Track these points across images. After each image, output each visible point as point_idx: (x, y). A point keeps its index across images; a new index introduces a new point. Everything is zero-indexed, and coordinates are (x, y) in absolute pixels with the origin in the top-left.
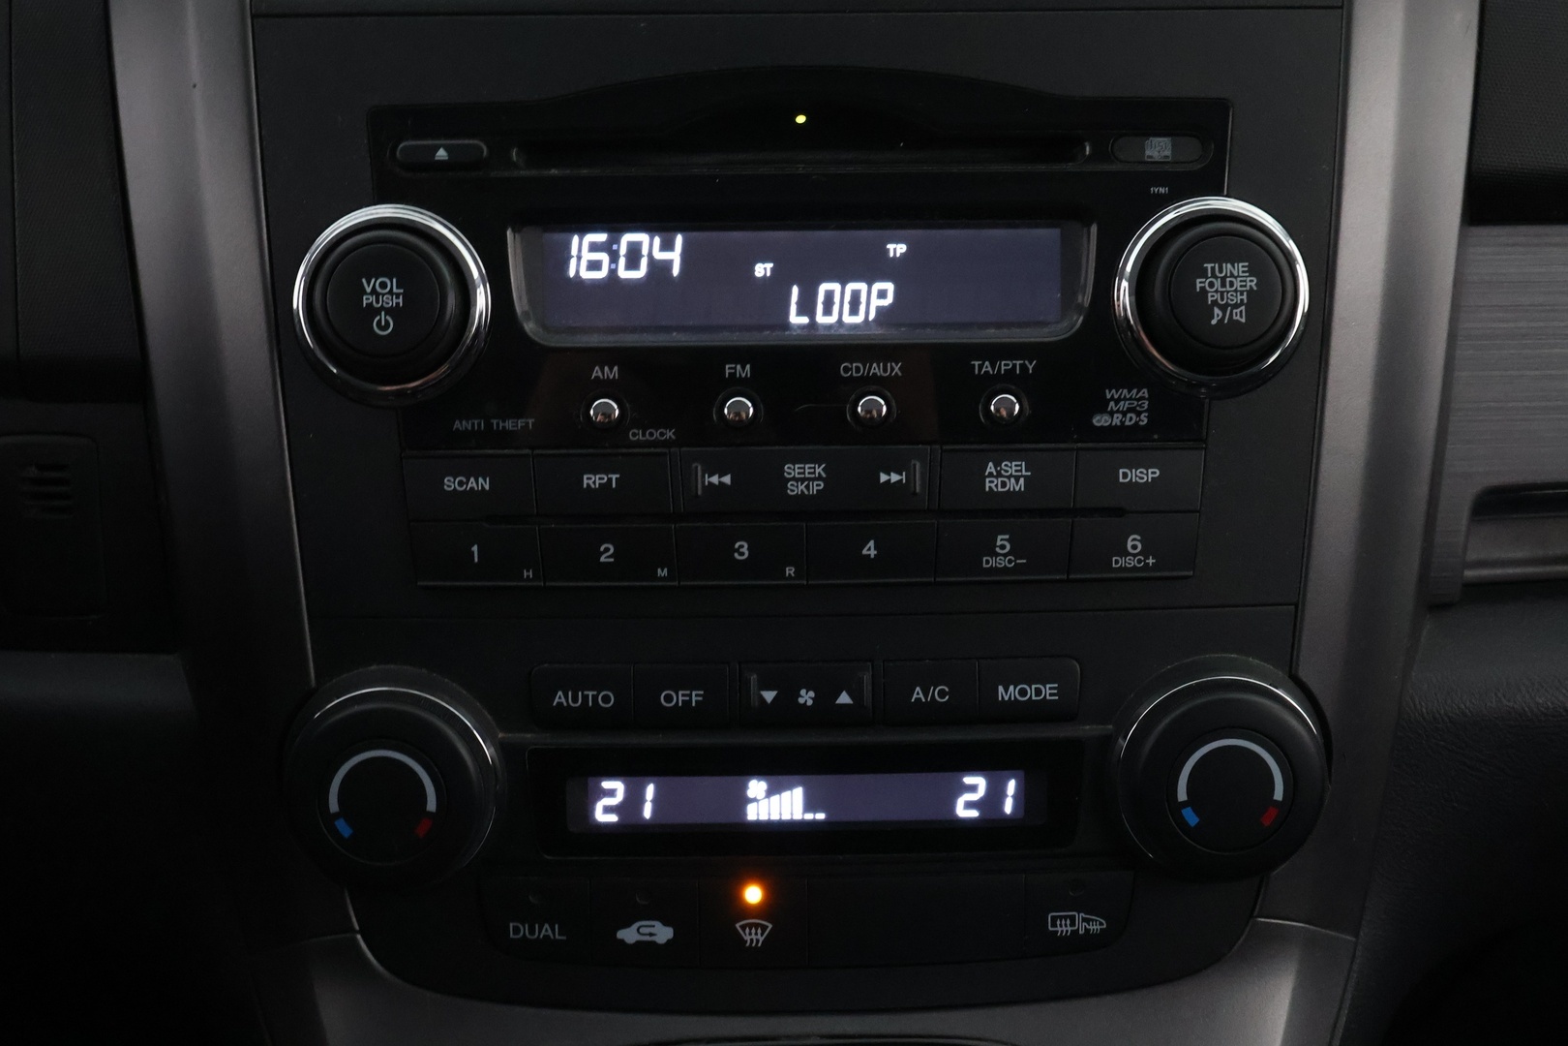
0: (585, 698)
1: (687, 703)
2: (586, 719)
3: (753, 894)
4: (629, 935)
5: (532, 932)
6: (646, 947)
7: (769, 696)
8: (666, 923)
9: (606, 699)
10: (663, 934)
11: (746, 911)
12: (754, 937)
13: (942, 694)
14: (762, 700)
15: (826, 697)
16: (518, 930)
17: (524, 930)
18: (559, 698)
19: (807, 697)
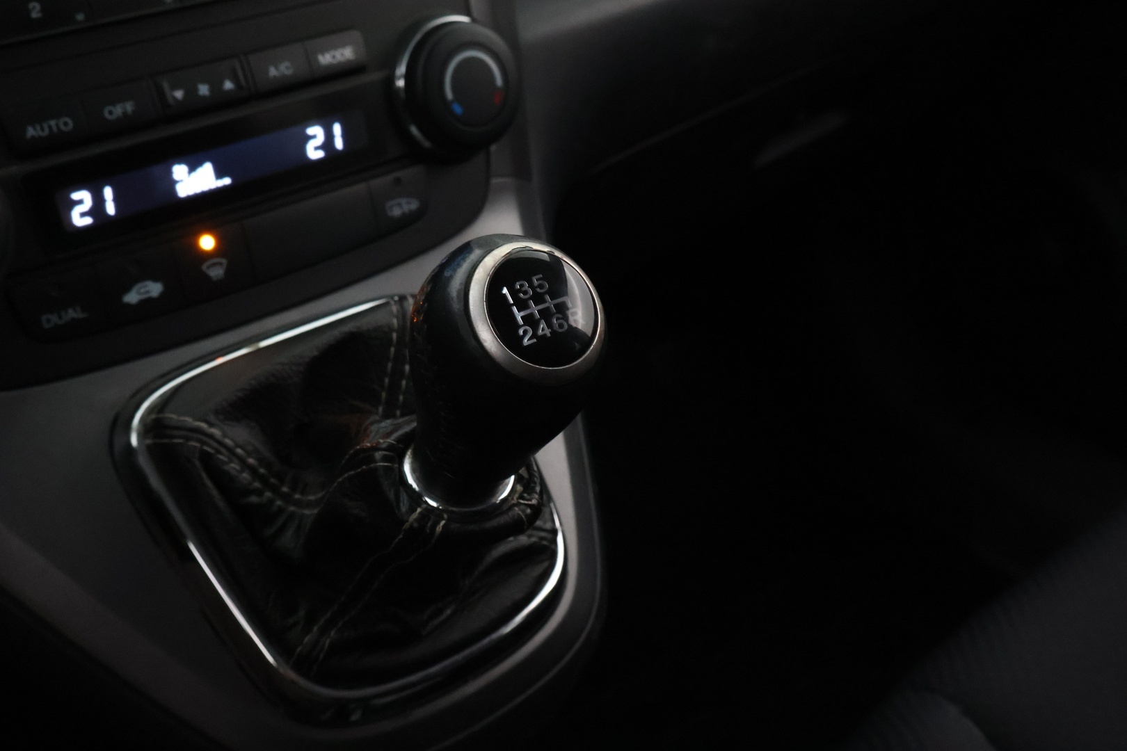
0: (50, 127)
1: (125, 114)
2: (56, 144)
3: (207, 242)
4: (132, 297)
5: (60, 317)
6: (147, 302)
7: (179, 94)
8: (155, 280)
9: (66, 124)
10: (155, 289)
11: (206, 256)
12: (216, 273)
13: (287, 68)
14: (175, 99)
15: (216, 86)
16: (50, 320)
17: (54, 318)
18: (31, 132)
19: (204, 90)
